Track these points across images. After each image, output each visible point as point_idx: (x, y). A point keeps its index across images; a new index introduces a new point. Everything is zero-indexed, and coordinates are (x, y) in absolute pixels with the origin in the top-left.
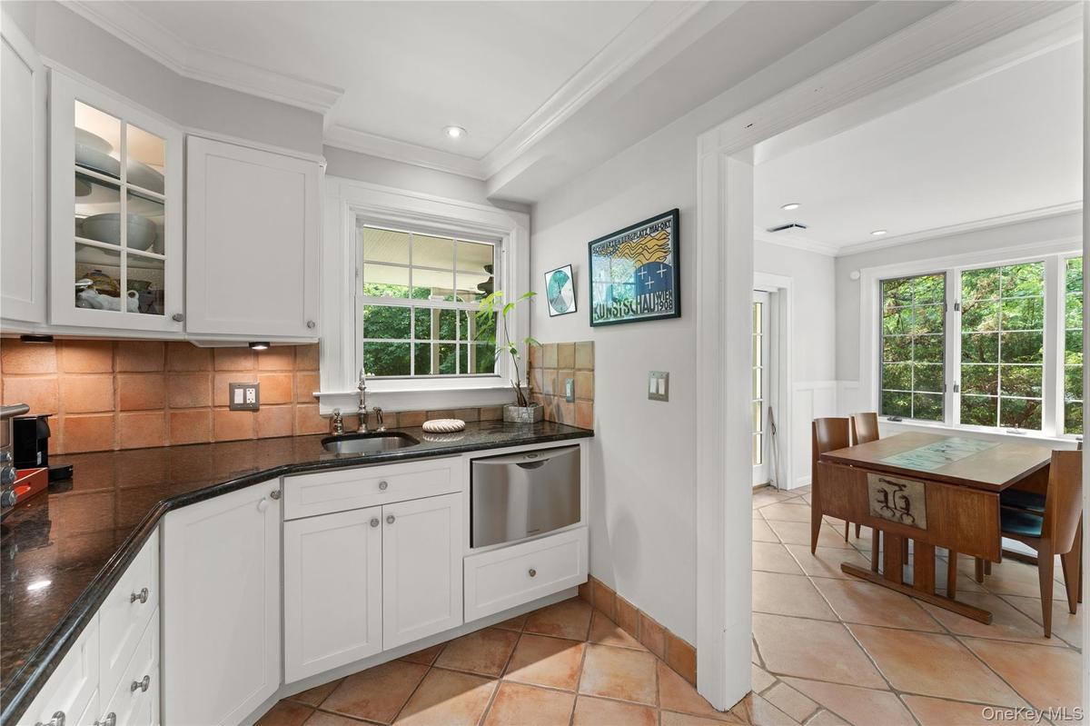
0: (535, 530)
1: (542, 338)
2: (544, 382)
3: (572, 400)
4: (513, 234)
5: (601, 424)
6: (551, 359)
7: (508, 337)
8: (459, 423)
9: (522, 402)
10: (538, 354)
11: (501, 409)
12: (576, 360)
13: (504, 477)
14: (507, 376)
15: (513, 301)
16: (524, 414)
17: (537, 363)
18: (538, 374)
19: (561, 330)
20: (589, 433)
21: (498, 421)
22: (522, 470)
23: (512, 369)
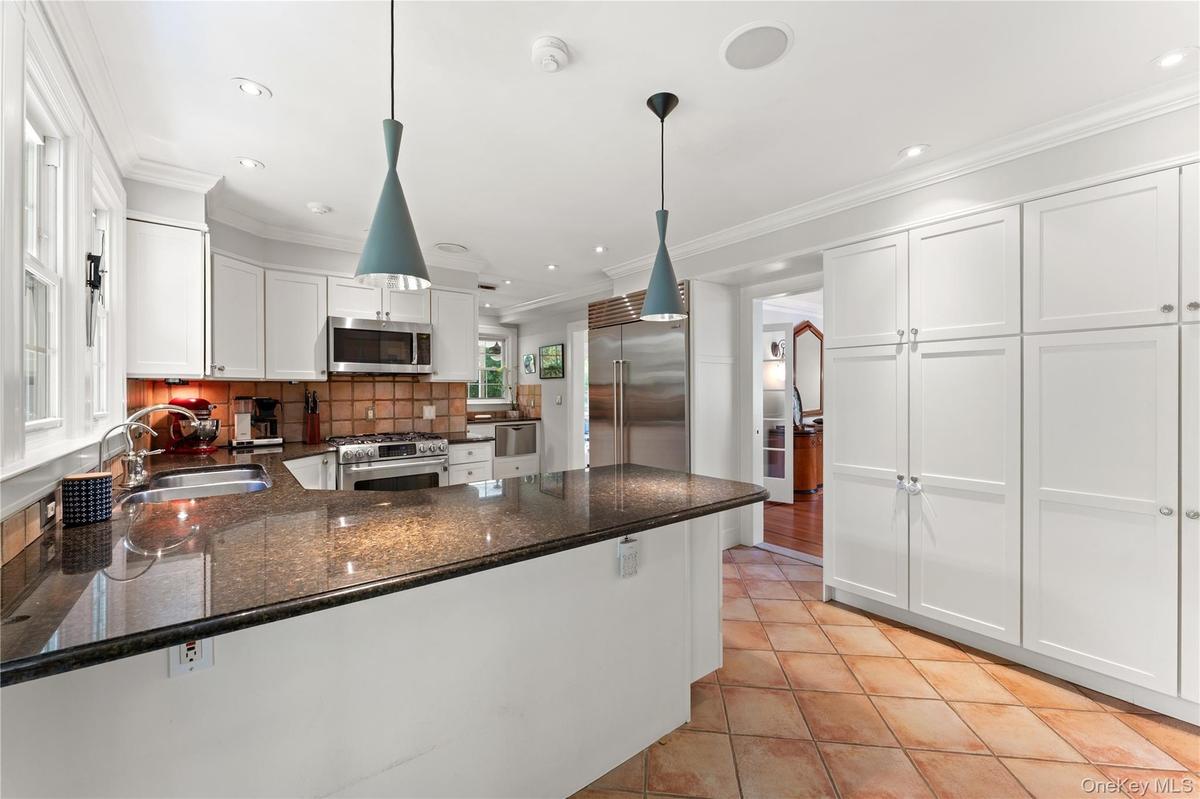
0: (518, 453)
1: (522, 383)
2: (523, 401)
3: (534, 407)
4: (510, 339)
5: (544, 417)
6: (526, 392)
7: (507, 381)
8: (489, 416)
9: (514, 409)
10: (521, 389)
11: (505, 412)
12: (535, 391)
13: (506, 433)
14: (507, 398)
15: (510, 368)
16: (515, 414)
17: (521, 393)
18: (521, 397)
19: (530, 379)
20: (540, 419)
21: (504, 416)
22: (514, 431)
23: (509, 395)
